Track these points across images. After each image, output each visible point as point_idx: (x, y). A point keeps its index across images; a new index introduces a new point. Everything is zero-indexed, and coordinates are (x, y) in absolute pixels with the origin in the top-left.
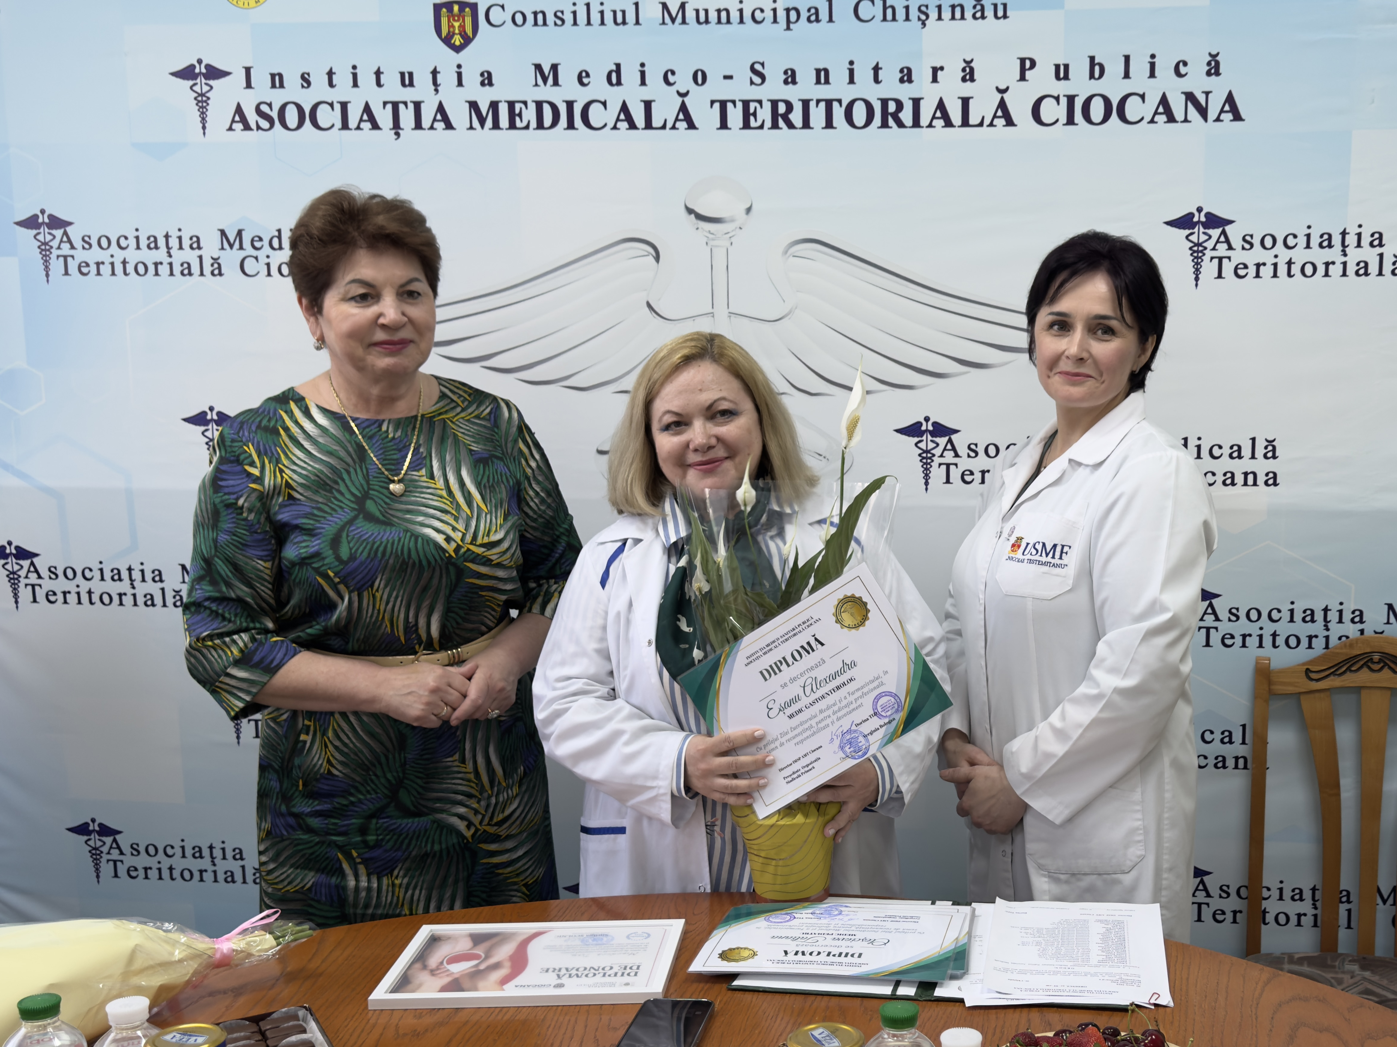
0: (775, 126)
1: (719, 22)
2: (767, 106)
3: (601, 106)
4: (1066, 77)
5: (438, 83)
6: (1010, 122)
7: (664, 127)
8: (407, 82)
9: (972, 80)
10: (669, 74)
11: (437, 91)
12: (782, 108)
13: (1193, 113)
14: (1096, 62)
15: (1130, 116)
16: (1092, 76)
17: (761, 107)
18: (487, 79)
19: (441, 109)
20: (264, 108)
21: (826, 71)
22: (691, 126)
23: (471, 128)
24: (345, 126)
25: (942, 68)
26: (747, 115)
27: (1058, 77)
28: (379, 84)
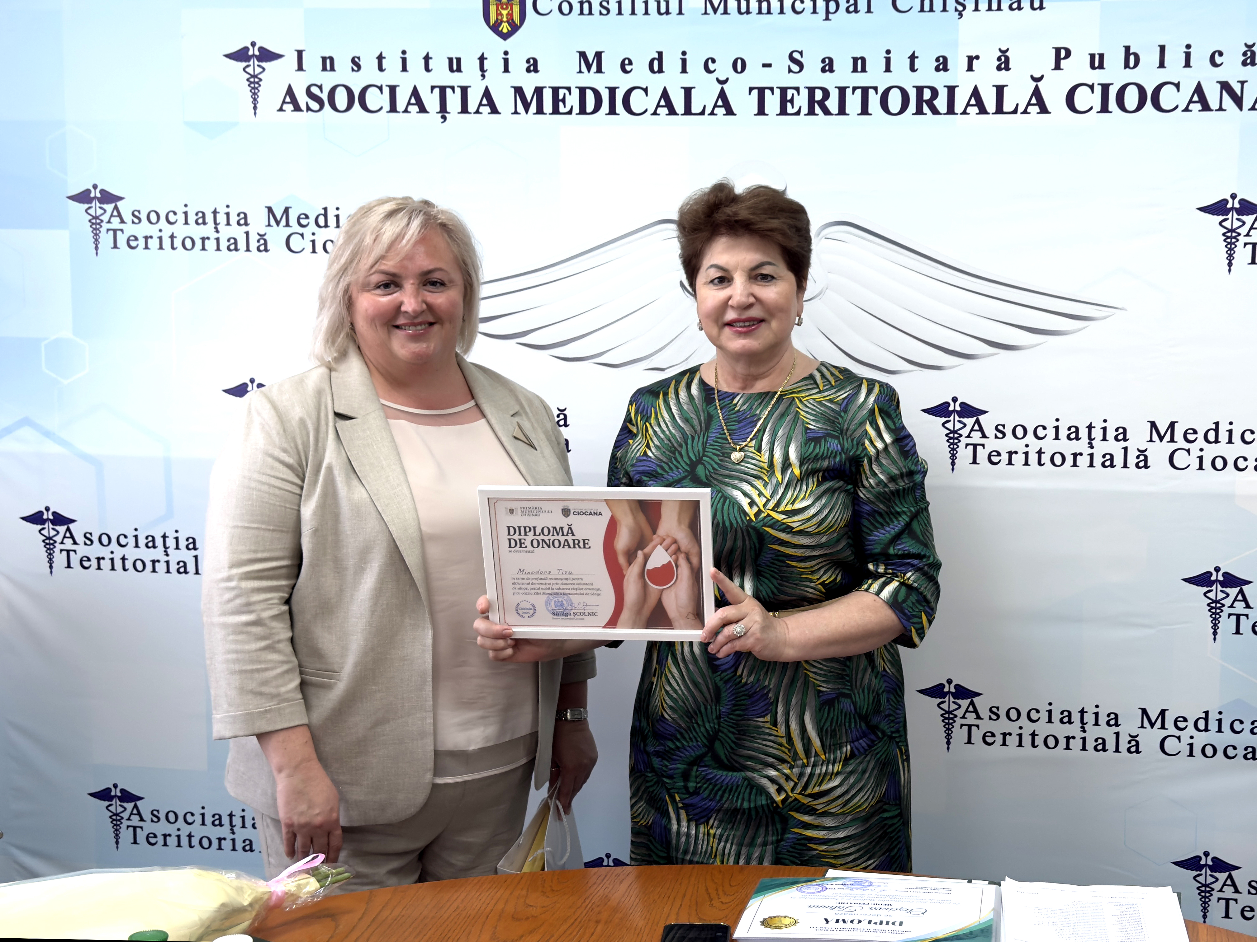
0: (811, 112)
1: (760, 12)
2: (804, 93)
3: (643, 93)
4: (1101, 67)
5: (485, 69)
6: (1044, 110)
7: (702, 113)
8: (455, 68)
9: (1007, 68)
10: (710, 61)
11: (483, 76)
12: (819, 95)
13: (1228, 101)
14: (1131, 52)
15: (1164, 104)
16: (1127, 66)
17: (799, 94)
18: (533, 66)
19: (487, 94)
20: (315, 90)
21: (863, 60)
22: (730, 112)
23: (516, 112)
24: (393, 109)
25: (977, 57)
26: (784, 101)
27: (1093, 67)
28: (427, 69)
